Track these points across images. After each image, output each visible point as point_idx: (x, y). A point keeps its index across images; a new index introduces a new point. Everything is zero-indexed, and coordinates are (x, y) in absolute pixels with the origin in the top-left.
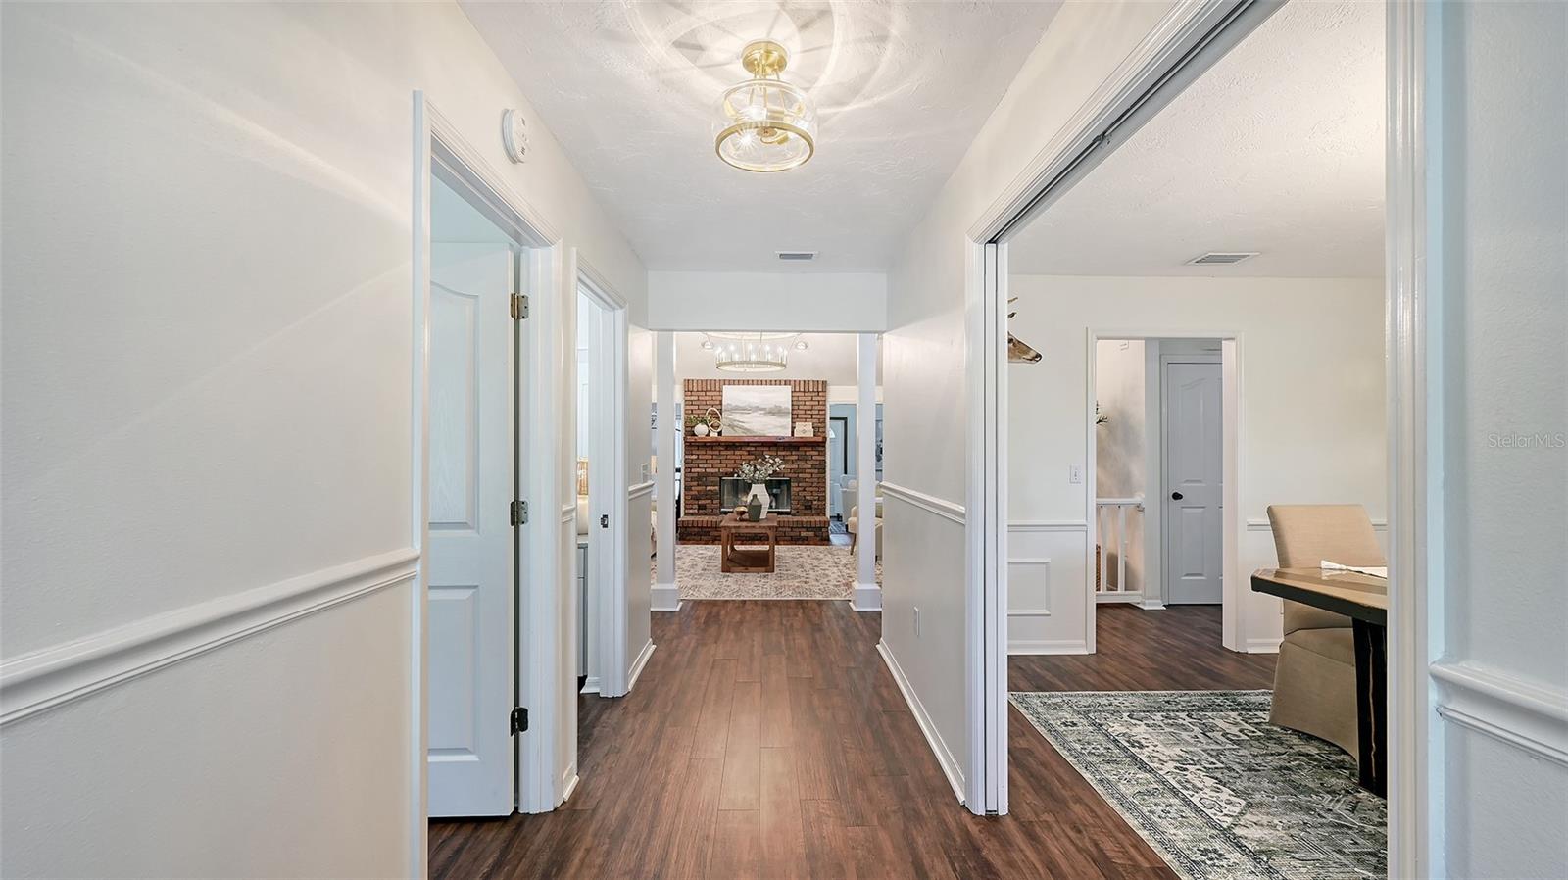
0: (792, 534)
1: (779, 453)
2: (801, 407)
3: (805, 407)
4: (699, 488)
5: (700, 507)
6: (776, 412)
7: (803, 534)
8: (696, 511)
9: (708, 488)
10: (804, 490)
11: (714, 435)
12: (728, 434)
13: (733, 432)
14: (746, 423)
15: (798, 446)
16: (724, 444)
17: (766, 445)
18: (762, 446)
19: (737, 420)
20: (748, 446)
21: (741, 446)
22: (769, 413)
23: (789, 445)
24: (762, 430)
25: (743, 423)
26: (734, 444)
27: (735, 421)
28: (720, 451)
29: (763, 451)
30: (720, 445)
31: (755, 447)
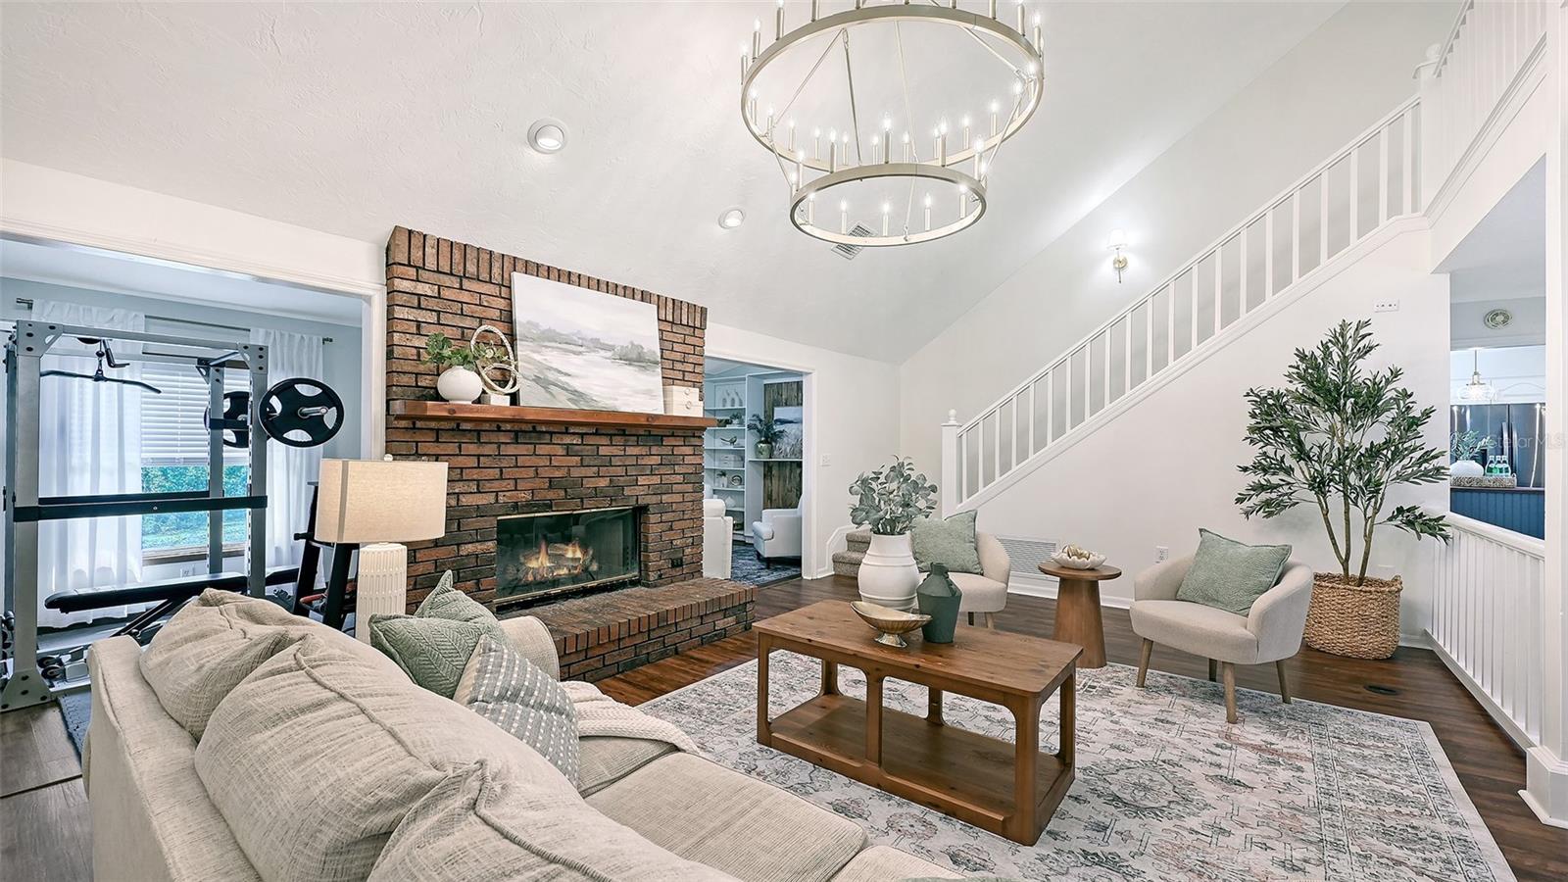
0: (703, 630)
1: (629, 451)
3: (679, 356)
6: (634, 357)
9: (467, 549)
10: (671, 529)
11: (499, 400)
12: (534, 399)
13: (548, 396)
14: (577, 377)
15: (662, 436)
16: (508, 427)
17: (603, 432)
18: (596, 434)
19: (554, 366)
20: (567, 433)
21: (551, 433)
22: (621, 359)
23: (647, 433)
24: (611, 399)
25: (567, 374)
26: (534, 427)
27: (550, 369)
28: (499, 444)
29: (598, 446)
30: (499, 429)
31: (582, 435)
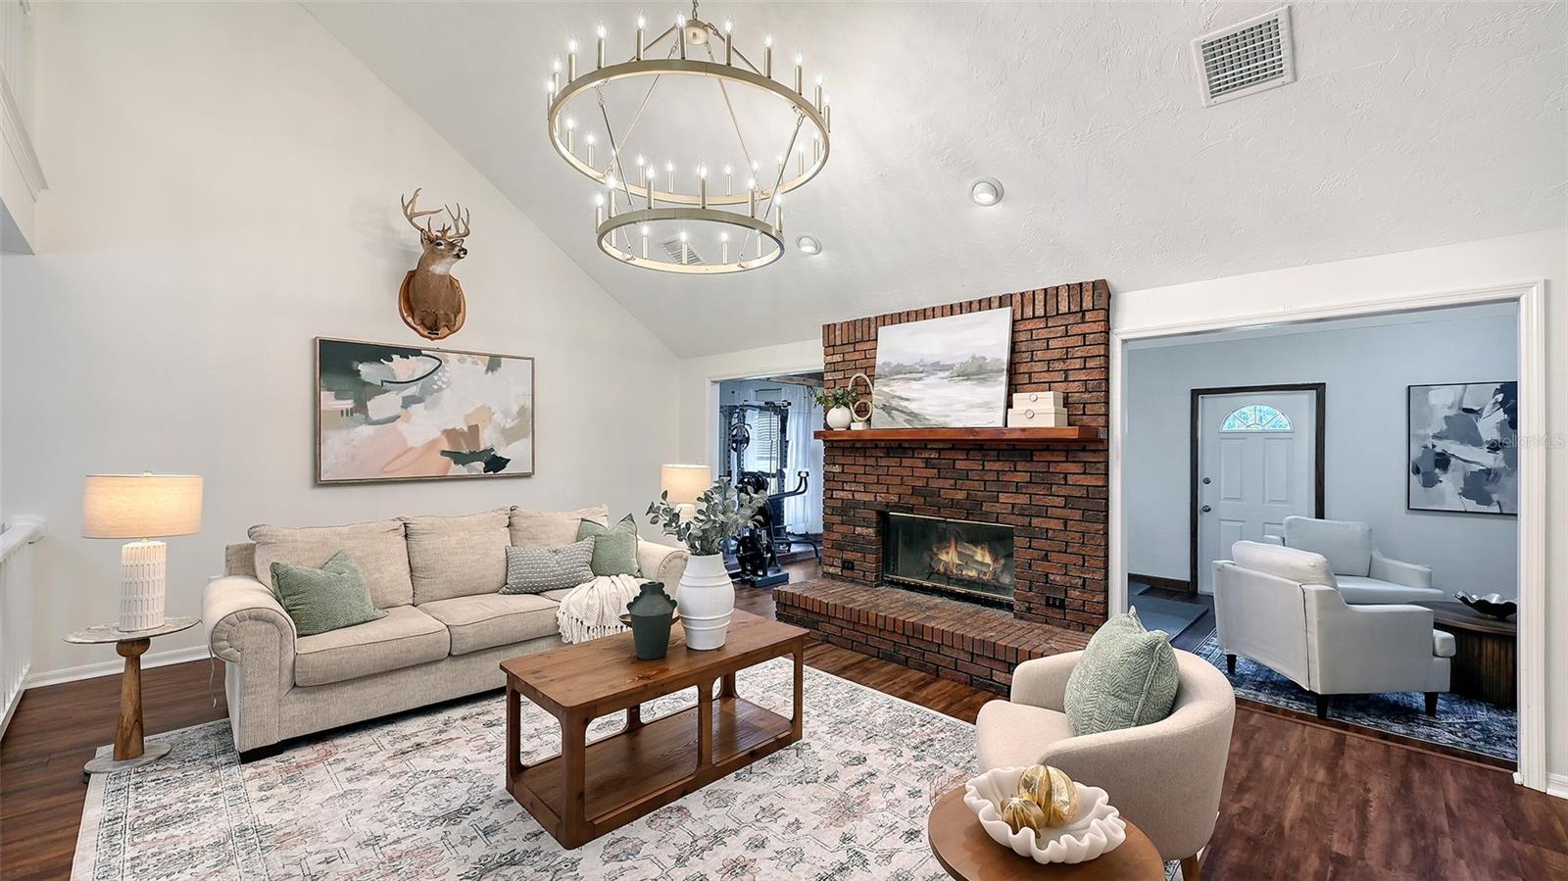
1: (988, 466)
2: (1039, 355)
3: (1048, 355)
4: (844, 529)
5: (848, 565)
6: (973, 372)
8: (838, 571)
9: (859, 530)
10: (1045, 558)
11: (858, 426)
13: (890, 419)
14: (914, 400)
15: (1032, 451)
16: (883, 444)
17: (961, 447)
18: (952, 449)
19: (897, 394)
20: (926, 448)
21: (913, 449)
22: (959, 376)
23: (1011, 447)
24: (943, 416)
25: (907, 400)
26: (900, 444)
27: (894, 397)
28: (877, 457)
29: (955, 460)
30: (877, 447)
31: (939, 450)
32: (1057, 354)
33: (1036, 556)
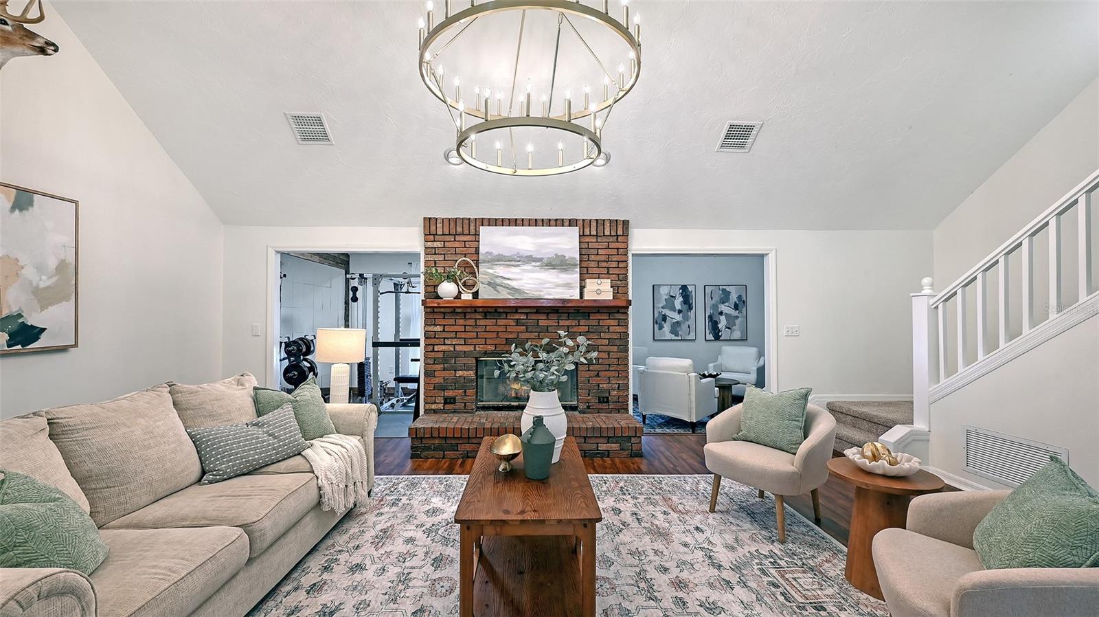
1: (561, 323)
2: (592, 258)
3: (598, 258)
4: (446, 374)
5: (447, 401)
6: (557, 264)
7: (603, 447)
8: (441, 406)
9: (459, 373)
10: (598, 375)
11: (467, 296)
13: (495, 292)
14: (514, 280)
15: (589, 313)
16: (481, 310)
17: (542, 311)
18: (537, 313)
19: (501, 275)
20: (516, 312)
21: (507, 313)
22: (547, 266)
23: (576, 311)
24: (537, 291)
26: (496, 310)
27: (497, 277)
28: (476, 319)
29: (538, 320)
30: (475, 311)
31: (527, 314)
32: (603, 258)
33: (591, 375)
